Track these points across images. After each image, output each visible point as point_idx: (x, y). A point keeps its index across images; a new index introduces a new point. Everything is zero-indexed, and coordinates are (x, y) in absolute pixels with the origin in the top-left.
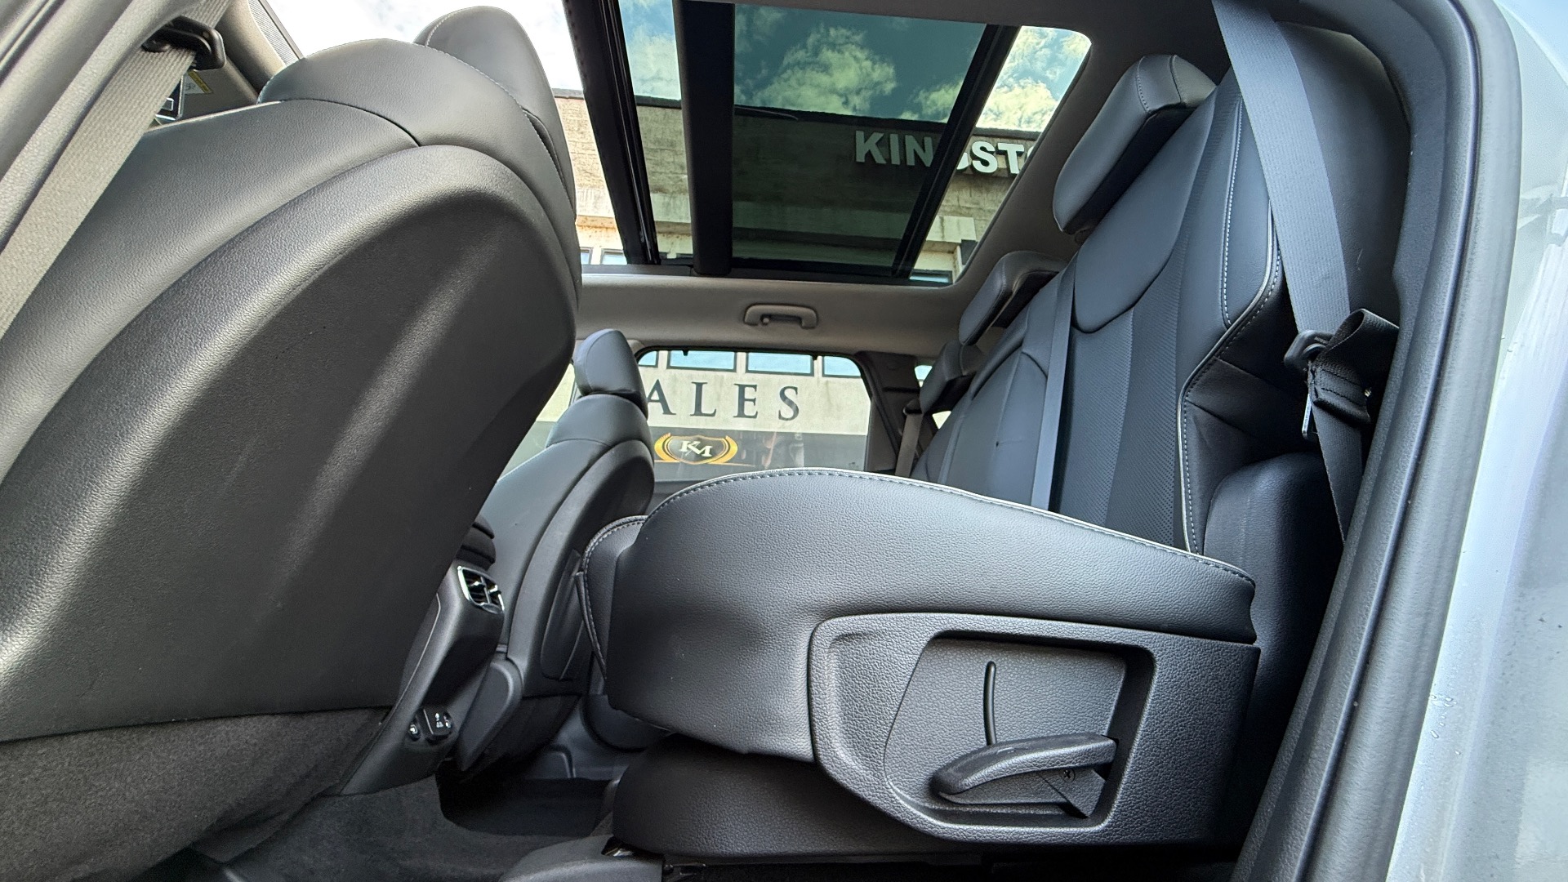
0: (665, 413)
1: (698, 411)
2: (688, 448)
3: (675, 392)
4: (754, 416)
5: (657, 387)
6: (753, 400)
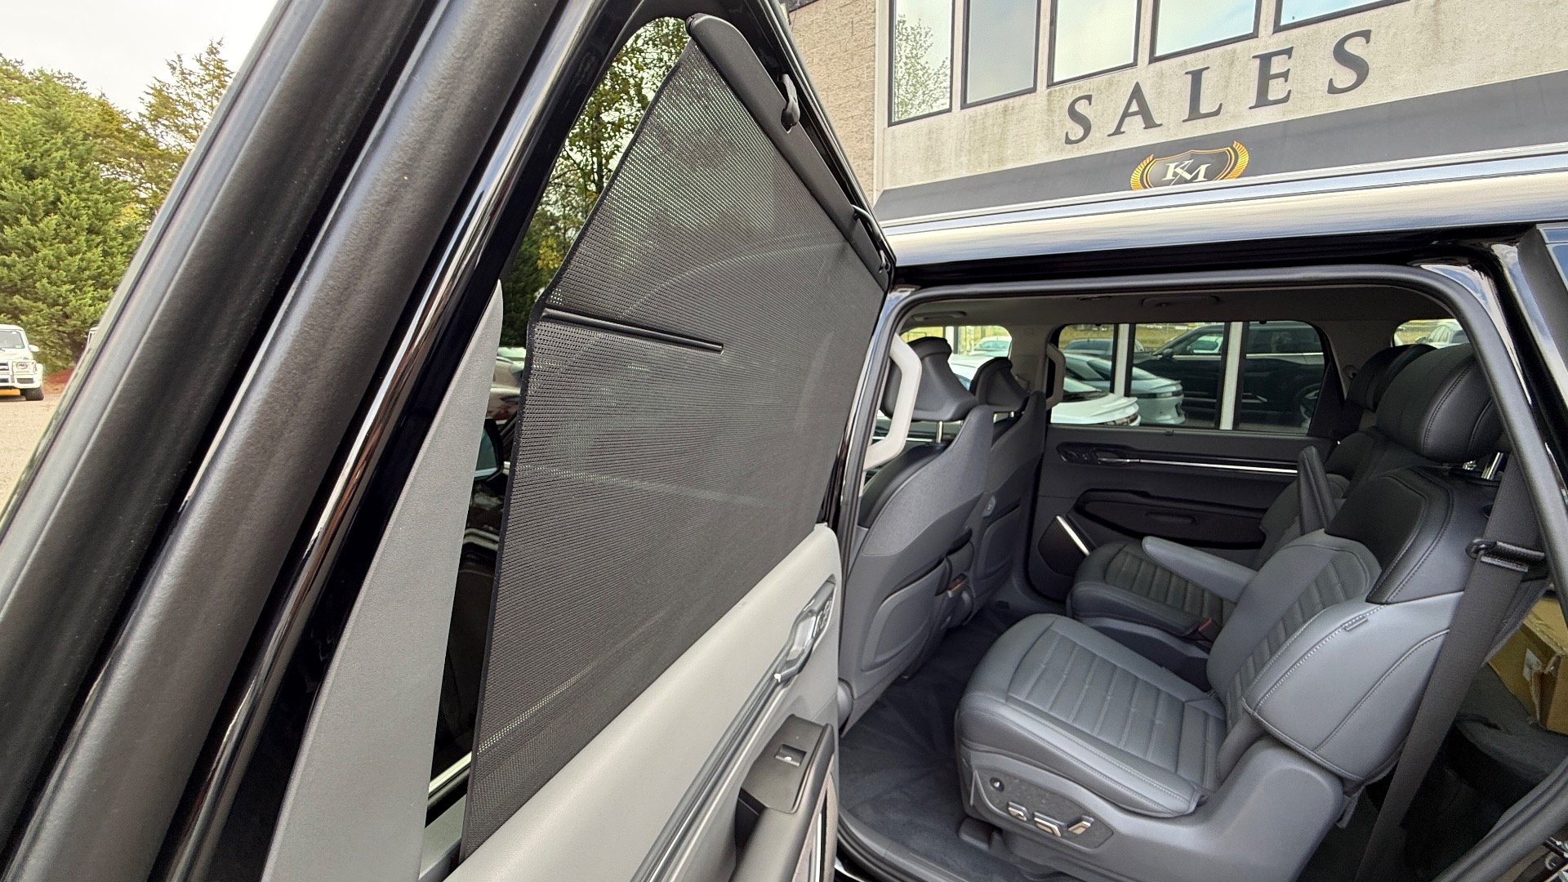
0: (1145, 128)
1: (1195, 113)
2: (1175, 174)
3: (1160, 94)
4: (1285, 100)
5: (1137, 93)
6: (1285, 75)
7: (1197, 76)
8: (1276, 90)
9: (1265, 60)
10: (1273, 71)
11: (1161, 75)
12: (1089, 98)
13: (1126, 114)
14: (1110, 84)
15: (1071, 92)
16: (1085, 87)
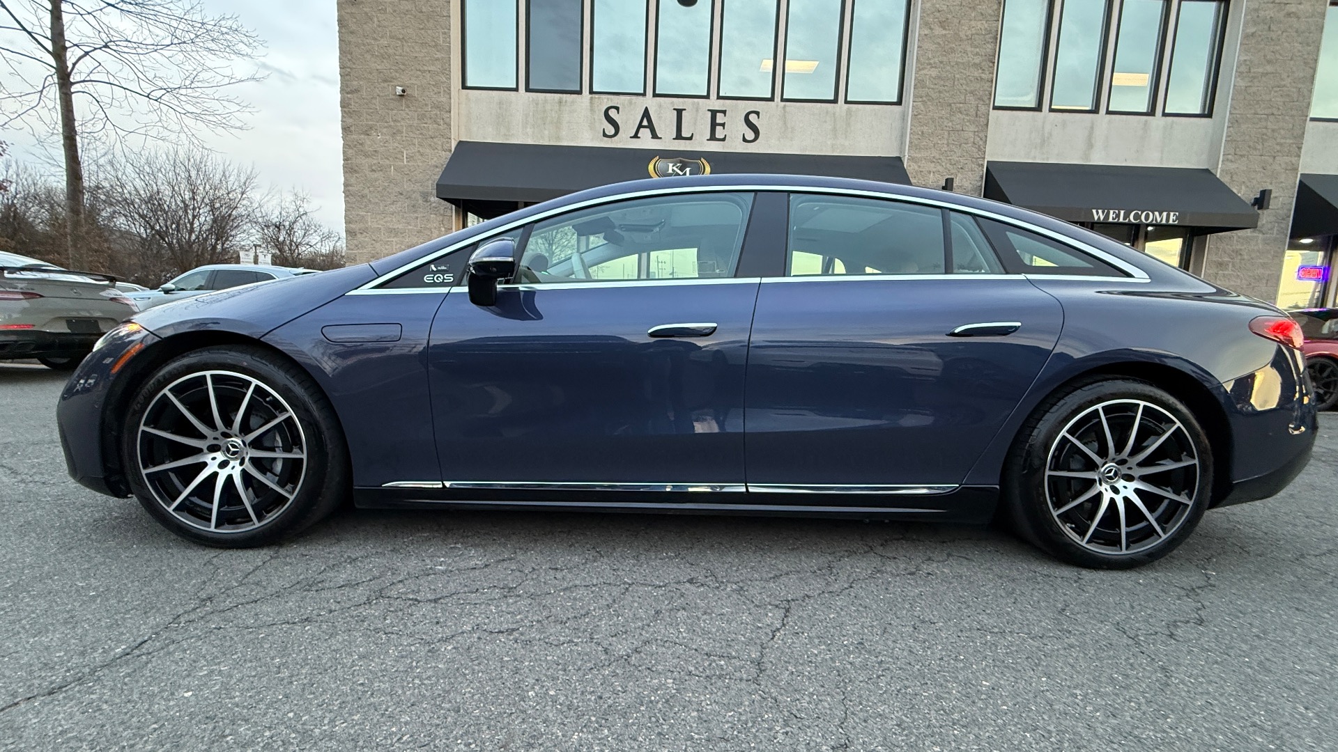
0: (651, 138)
1: (679, 136)
2: (673, 170)
3: (660, 118)
4: (723, 140)
5: (646, 114)
6: (723, 125)
7: (679, 112)
8: (719, 134)
9: (714, 113)
10: (718, 121)
11: (660, 106)
12: (617, 108)
13: (640, 126)
14: (631, 103)
15: (607, 101)
16: (615, 101)
